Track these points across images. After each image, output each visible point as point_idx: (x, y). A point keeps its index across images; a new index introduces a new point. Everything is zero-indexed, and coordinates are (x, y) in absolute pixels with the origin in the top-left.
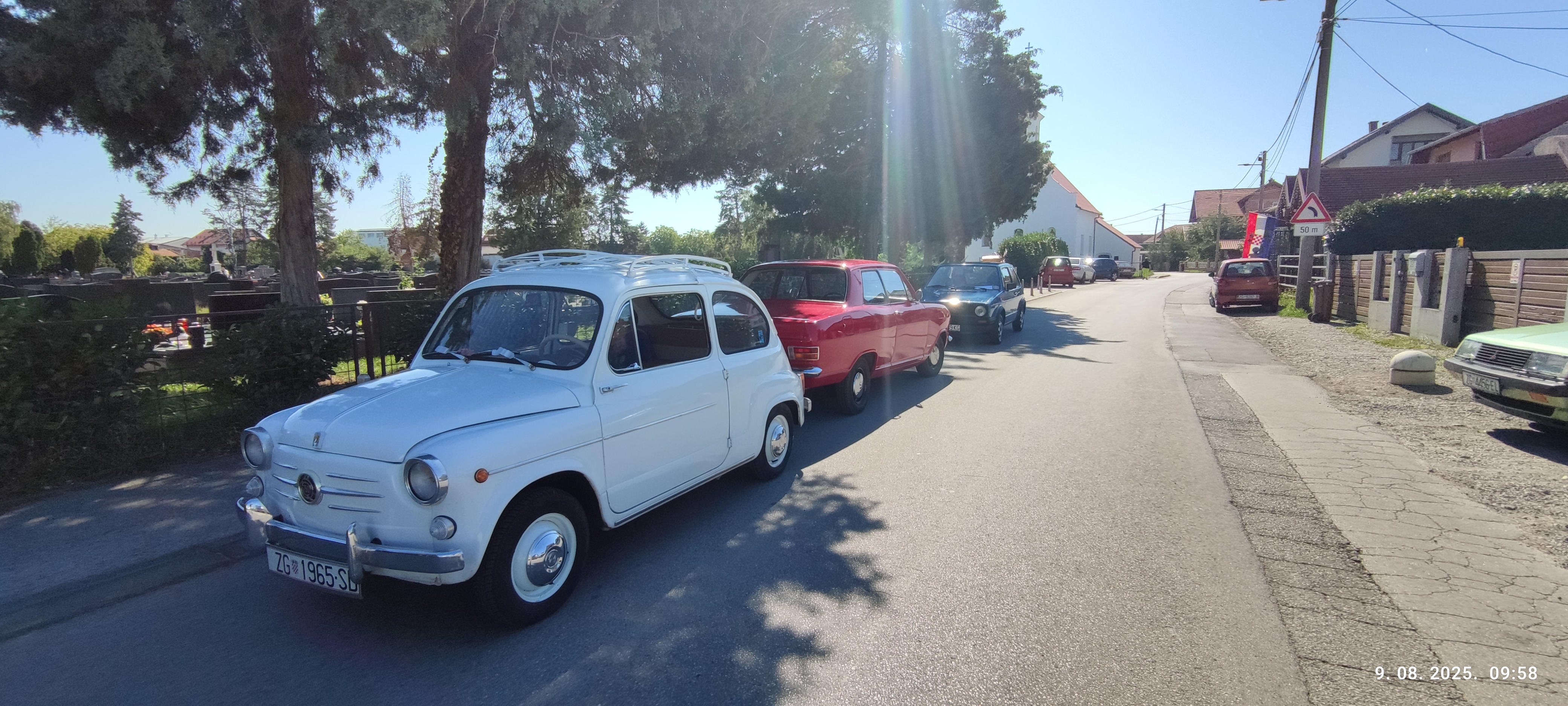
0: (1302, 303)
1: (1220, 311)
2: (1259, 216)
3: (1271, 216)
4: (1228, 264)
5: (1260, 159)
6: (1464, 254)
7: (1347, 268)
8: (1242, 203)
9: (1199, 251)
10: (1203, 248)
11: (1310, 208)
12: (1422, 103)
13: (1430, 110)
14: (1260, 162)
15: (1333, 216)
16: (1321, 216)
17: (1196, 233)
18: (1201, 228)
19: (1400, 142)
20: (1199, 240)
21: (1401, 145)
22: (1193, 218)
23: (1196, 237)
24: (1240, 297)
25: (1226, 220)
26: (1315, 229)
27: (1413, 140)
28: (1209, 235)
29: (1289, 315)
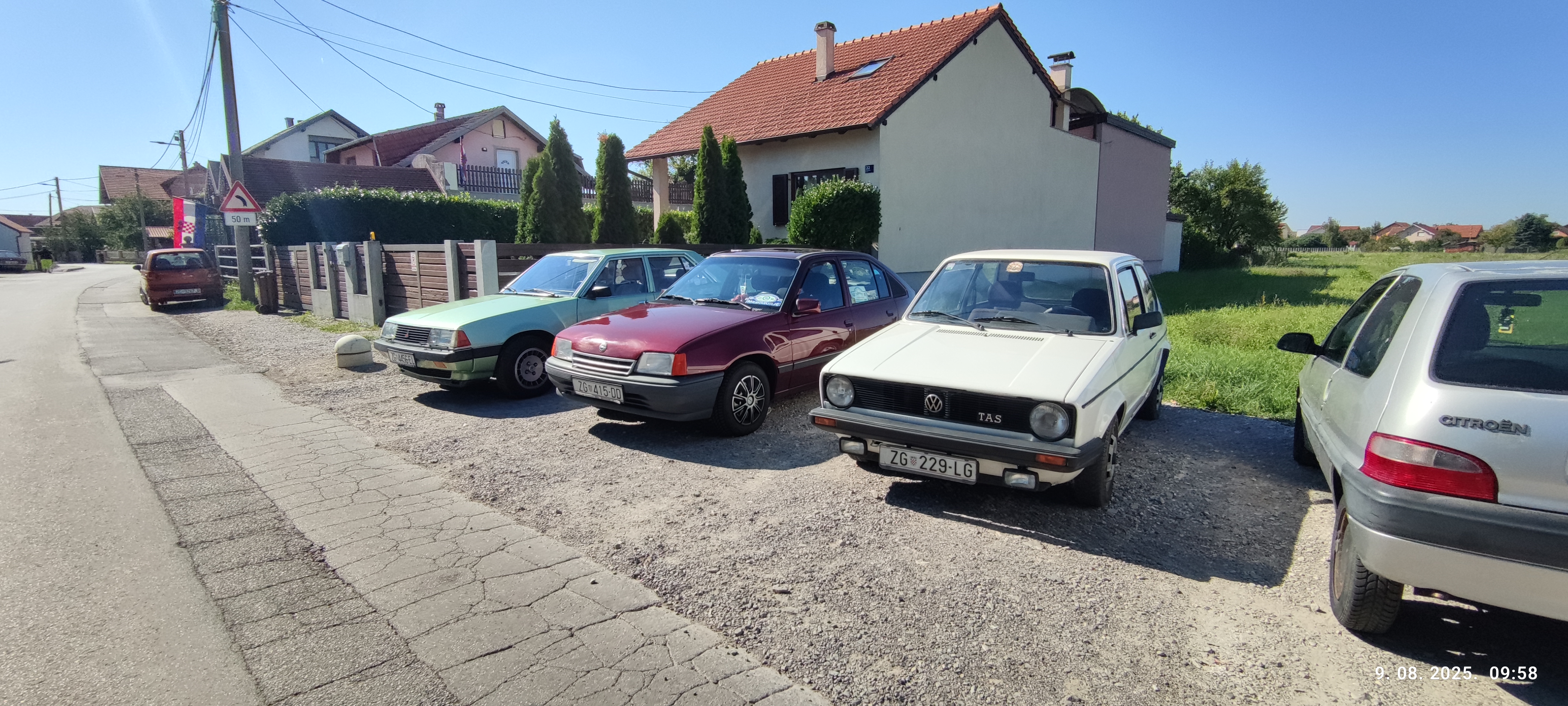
0: (247, 295)
1: (156, 308)
2: (185, 202)
3: (200, 203)
4: (156, 255)
5: (177, 139)
6: (377, 246)
7: (285, 259)
8: (167, 186)
9: (121, 238)
10: (125, 235)
11: (238, 197)
12: (326, 110)
13: (333, 116)
14: (178, 142)
15: (263, 207)
16: (250, 206)
17: (112, 217)
18: (117, 212)
19: (315, 141)
20: (119, 225)
21: (316, 143)
22: (104, 198)
23: (112, 222)
24: (177, 292)
25: (148, 203)
26: (246, 219)
27: (327, 141)
28: (131, 220)
29: (236, 308)
